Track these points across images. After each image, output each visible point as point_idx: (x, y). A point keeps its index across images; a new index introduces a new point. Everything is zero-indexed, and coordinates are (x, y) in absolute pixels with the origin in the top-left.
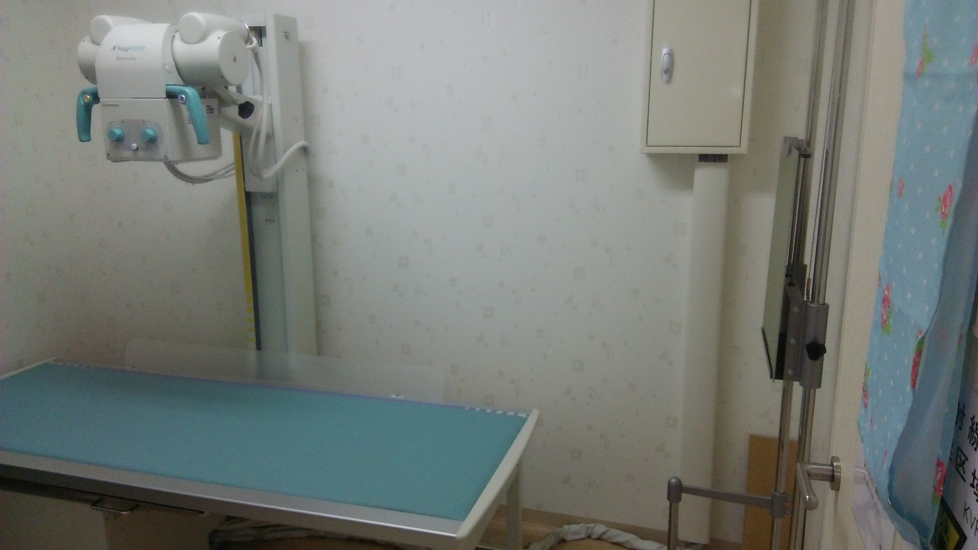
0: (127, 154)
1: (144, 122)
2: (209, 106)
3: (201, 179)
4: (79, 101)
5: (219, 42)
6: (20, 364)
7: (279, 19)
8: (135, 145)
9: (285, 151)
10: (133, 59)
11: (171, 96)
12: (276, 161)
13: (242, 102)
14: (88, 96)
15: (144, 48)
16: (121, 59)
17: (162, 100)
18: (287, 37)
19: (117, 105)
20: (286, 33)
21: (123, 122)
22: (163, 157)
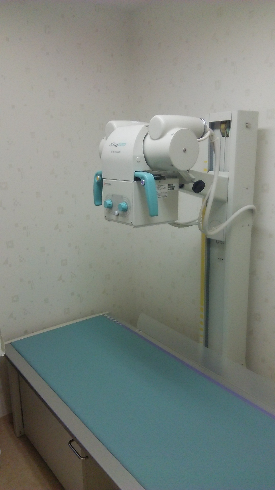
0: (114, 217)
1: (122, 197)
2: (171, 185)
3: (184, 225)
4: (95, 180)
5: (172, 137)
6: (93, 313)
7: (241, 114)
8: (117, 212)
9: (234, 213)
10: (119, 152)
11: (137, 179)
12: (227, 219)
13: (196, 180)
14: (99, 177)
15: (125, 144)
16: (113, 152)
17: (131, 182)
18: (247, 127)
19: (110, 184)
20: (247, 123)
21: (112, 196)
22: (130, 223)
